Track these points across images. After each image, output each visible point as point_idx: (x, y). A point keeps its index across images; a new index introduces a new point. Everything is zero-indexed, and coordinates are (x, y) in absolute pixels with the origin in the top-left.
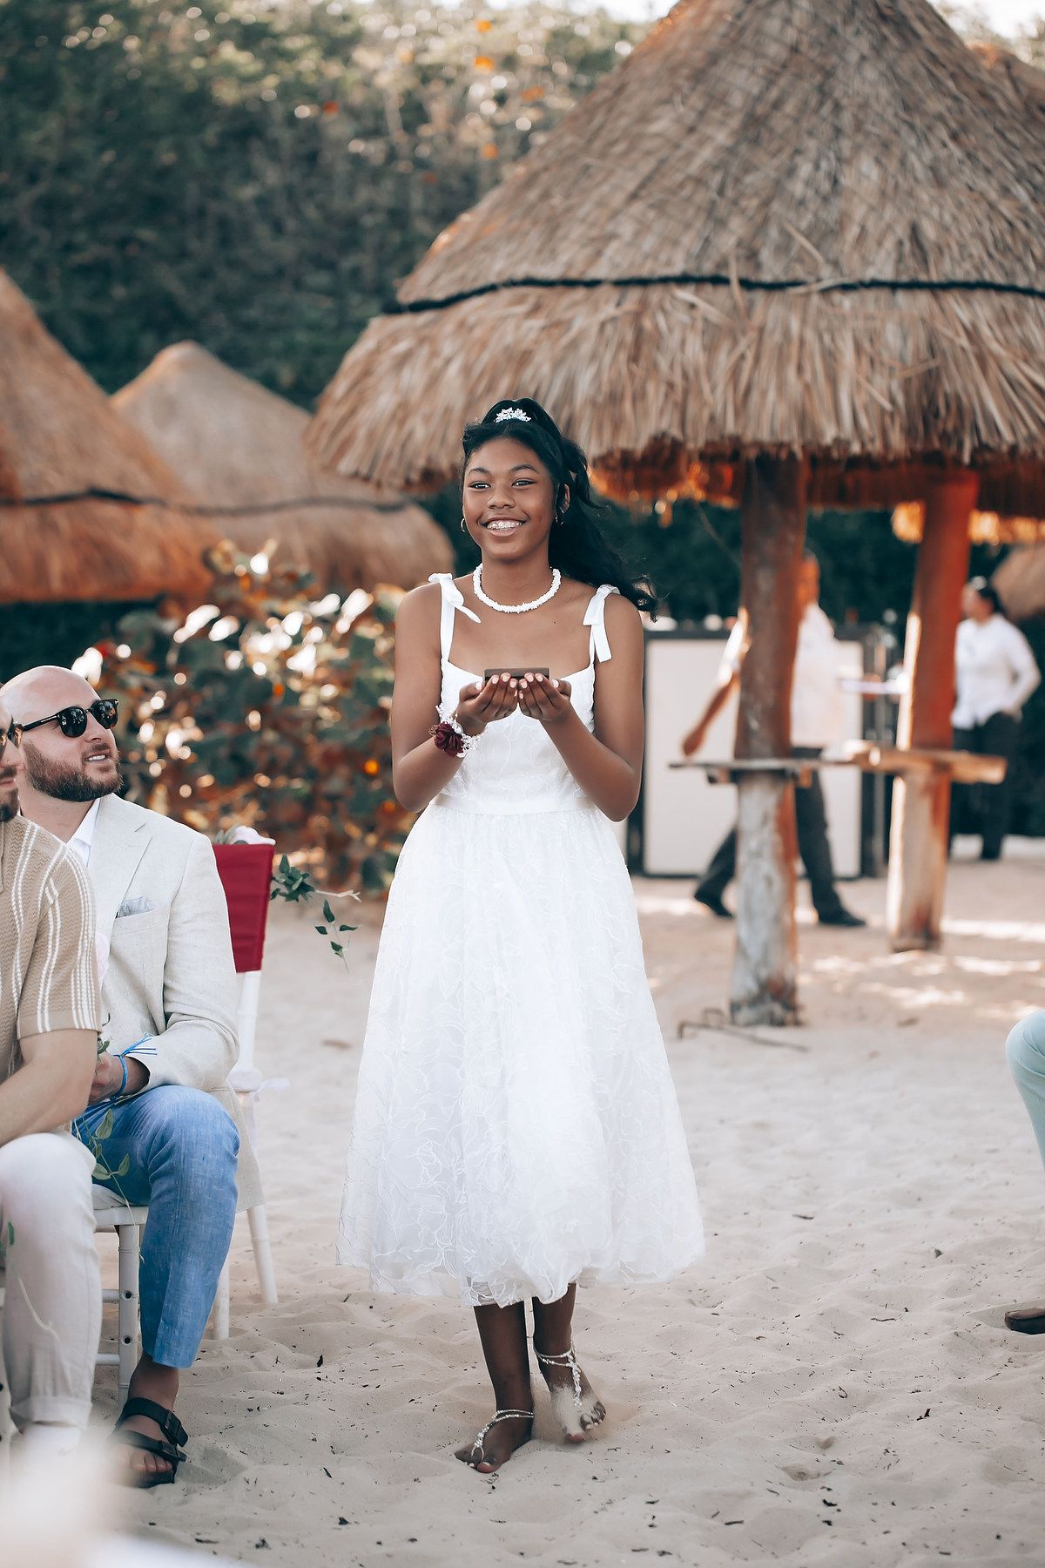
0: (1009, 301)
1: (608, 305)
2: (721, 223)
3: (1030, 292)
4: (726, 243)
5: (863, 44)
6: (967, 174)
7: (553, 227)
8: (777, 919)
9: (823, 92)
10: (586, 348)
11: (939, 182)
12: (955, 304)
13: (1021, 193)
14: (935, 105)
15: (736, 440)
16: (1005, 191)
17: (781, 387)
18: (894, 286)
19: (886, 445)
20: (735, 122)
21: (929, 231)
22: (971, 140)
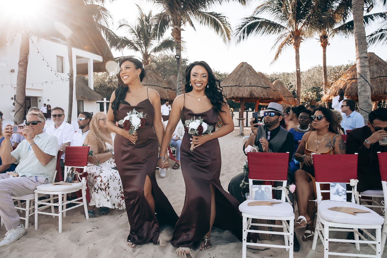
0: (257, 87)
1: (229, 88)
2: (237, 82)
3: (258, 86)
4: (237, 83)
5: (248, 70)
6: (254, 79)
7: (226, 83)
8: (242, 129)
9: (245, 73)
10: (228, 91)
11: (252, 79)
12: (253, 87)
13: (258, 80)
14: (252, 74)
15: (238, 96)
16: (257, 80)
17: (241, 93)
18: (249, 86)
19: (248, 97)
20: (238, 75)
21: (251, 82)
22: (255, 76)
